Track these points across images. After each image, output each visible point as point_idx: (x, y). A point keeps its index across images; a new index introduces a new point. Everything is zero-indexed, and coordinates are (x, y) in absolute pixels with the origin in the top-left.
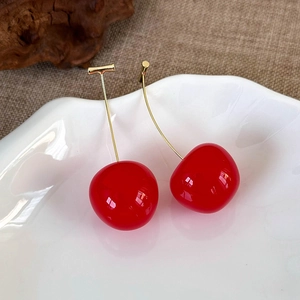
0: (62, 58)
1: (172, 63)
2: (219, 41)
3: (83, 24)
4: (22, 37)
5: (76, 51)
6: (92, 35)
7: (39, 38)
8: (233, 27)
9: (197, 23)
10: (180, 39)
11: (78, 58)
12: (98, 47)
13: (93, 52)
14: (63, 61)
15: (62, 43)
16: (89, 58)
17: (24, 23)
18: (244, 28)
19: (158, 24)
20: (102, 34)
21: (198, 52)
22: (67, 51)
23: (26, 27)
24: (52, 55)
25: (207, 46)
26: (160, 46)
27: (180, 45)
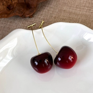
0: (22, 14)
1: (61, 17)
2: (78, 9)
3: (30, 3)
4: (8, 8)
5: (27, 12)
6: (32, 7)
7: (13, 8)
8: (84, 5)
9: (71, 3)
10: (65, 8)
11: (28, 14)
12: (35, 11)
13: (33, 13)
14: (23, 15)
15: (23, 9)
16: (31, 14)
17: (8, 3)
18: (88, 5)
19: (58, 3)
20: (36, 6)
21: (70, 13)
22: (24, 12)
23: (9, 4)
24: (19, 13)
25: (74, 11)
26: (57, 11)
27: (64, 11)
